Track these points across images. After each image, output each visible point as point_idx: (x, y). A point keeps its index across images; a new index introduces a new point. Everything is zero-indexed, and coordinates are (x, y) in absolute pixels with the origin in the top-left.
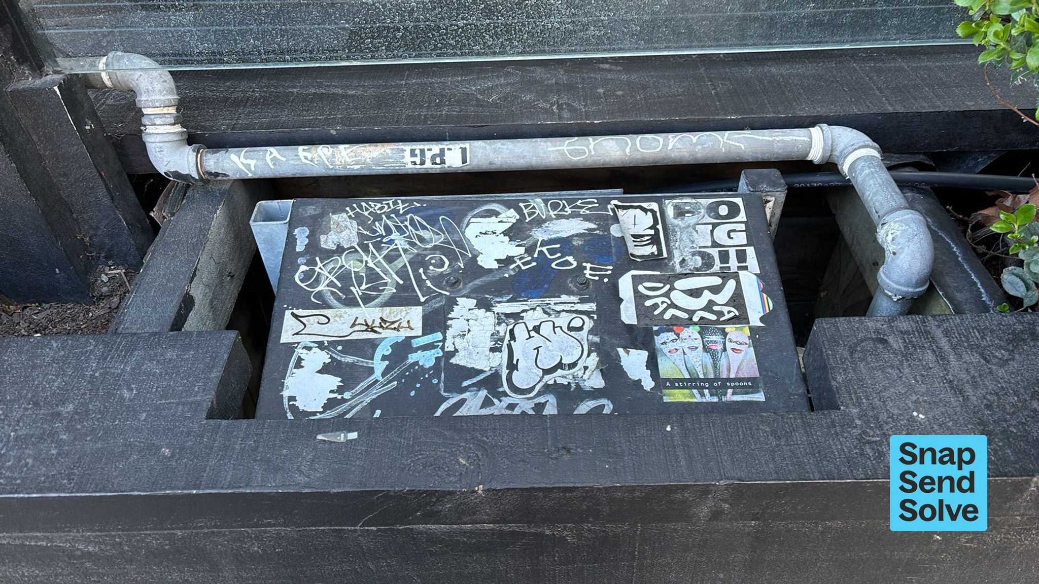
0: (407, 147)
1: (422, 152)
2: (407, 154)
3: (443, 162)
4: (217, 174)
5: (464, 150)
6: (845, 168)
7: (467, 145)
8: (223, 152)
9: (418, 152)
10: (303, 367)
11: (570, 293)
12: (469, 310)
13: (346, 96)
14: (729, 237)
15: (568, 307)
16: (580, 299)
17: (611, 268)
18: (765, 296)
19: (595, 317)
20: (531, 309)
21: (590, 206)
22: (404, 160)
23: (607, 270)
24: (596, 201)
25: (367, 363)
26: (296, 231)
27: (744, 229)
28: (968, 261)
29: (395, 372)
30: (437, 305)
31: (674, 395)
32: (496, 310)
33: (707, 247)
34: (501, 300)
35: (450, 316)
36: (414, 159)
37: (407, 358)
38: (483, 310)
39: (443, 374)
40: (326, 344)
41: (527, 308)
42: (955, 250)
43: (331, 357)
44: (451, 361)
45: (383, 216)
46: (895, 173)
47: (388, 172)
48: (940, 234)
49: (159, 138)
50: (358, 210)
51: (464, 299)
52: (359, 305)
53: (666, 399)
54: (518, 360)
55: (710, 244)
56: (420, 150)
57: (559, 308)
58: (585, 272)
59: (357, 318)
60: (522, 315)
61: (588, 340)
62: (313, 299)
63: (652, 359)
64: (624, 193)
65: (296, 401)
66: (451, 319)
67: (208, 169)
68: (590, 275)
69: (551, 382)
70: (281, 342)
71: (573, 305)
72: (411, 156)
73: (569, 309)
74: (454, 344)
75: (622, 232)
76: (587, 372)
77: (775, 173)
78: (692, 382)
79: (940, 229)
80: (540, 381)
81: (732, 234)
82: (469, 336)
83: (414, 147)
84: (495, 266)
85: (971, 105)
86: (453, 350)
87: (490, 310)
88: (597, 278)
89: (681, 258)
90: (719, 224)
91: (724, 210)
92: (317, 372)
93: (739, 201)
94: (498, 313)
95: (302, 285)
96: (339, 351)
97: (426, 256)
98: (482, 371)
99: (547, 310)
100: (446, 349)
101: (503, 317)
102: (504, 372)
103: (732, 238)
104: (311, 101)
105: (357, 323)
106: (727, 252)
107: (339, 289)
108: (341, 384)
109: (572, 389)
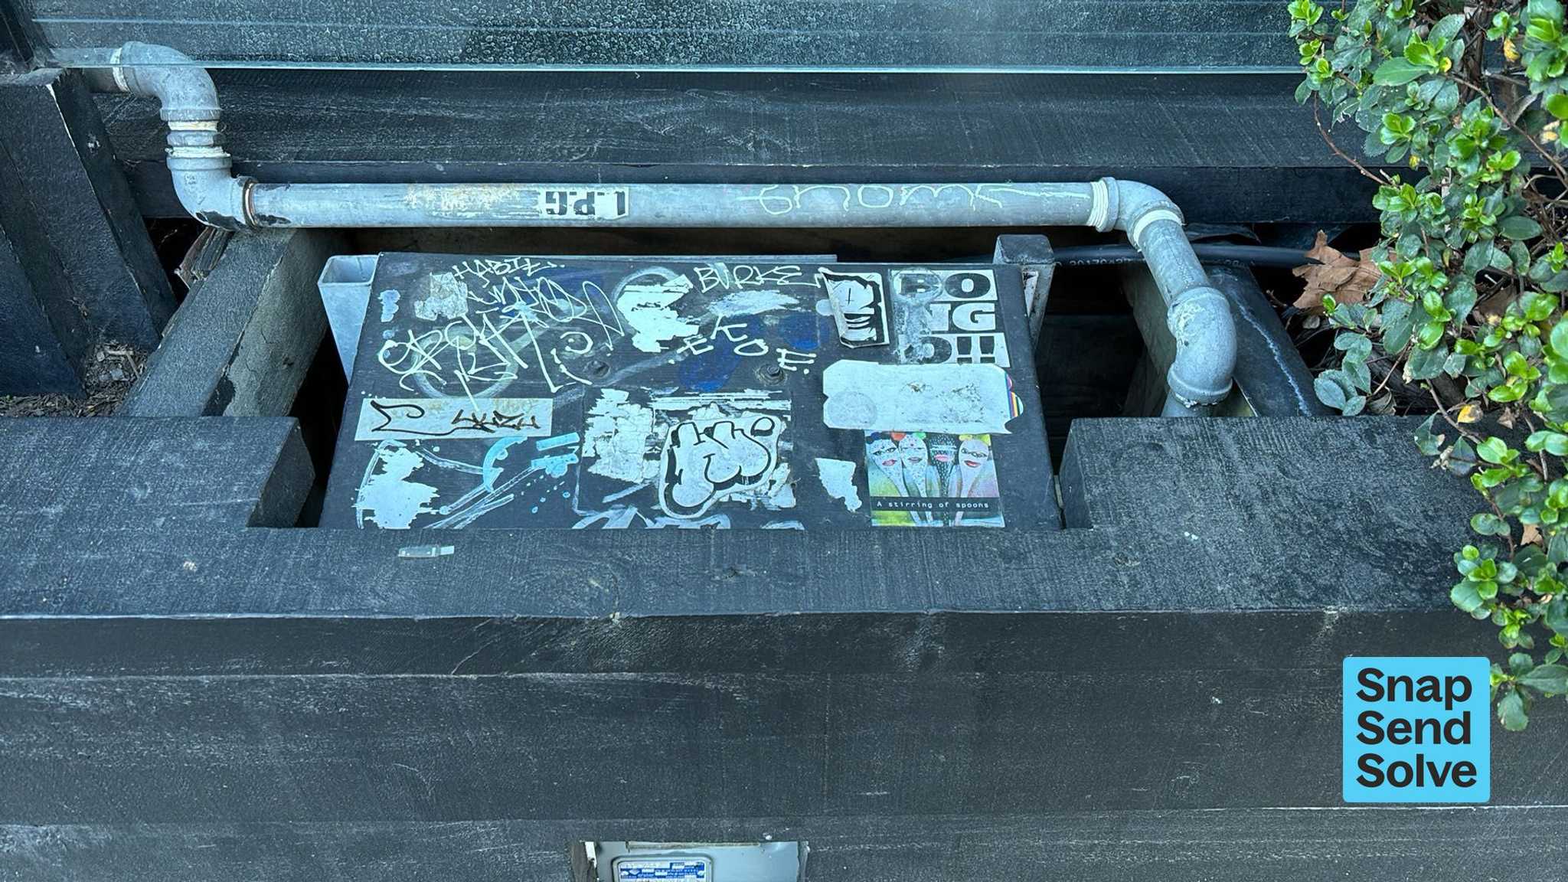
0: (542, 189)
1: (563, 195)
2: (542, 198)
3: (591, 211)
4: (272, 219)
5: (621, 196)
6: (1135, 237)
7: (625, 189)
8: (282, 188)
9: (556, 196)
10: (384, 472)
11: (757, 386)
12: (618, 404)
13: (462, 121)
14: (973, 319)
15: (753, 405)
16: (770, 395)
17: (814, 355)
18: (1014, 395)
19: (789, 418)
20: (703, 406)
21: (790, 275)
22: (537, 207)
23: (808, 359)
24: (798, 269)
25: (474, 469)
26: (382, 294)
27: (993, 310)
28: (1287, 360)
29: (513, 482)
30: (575, 398)
31: (886, 518)
32: (655, 406)
33: (943, 332)
34: (663, 393)
35: (591, 412)
36: (551, 206)
37: (529, 465)
38: (637, 406)
39: (578, 486)
40: (418, 444)
41: (698, 405)
42: (1271, 347)
43: (424, 461)
44: (589, 470)
45: (504, 278)
46: (1200, 247)
47: (514, 223)
48: (1255, 326)
49: (190, 165)
50: (469, 269)
51: (613, 390)
52: (466, 395)
53: (875, 523)
54: (681, 471)
55: (947, 329)
56: (560, 193)
57: (741, 405)
58: (779, 360)
59: (462, 411)
60: (689, 413)
61: (777, 447)
62: (402, 385)
63: (861, 472)
64: (838, 261)
65: (373, 515)
66: (593, 416)
67: (260, 211)
68: (786, 364)
69: (725, 499)
70: (356, 439)
71: (760, 402)
72: (547, 202)
73: (754, 407)
74: (594, 448)
75: (831, 309)
76: (773, 487)
77: (1042, 240)
78: (910, 502)
79: (1254, 321)
80: (710, 497)
81: (977, 317)
82: (615, 439)
83: (551, 190)
84: (657, 348)
85: (1305, 160)
86: (594, 455)
87: (647, 406)
88: (794, 369)
89: (908, 346)
90: (961, 303)
91: (968, 286)
92: (404, 479)
93: (989, 274)
94: (657, 411)
95: (388, 366)
96: (435, 453)
97: (562, 333)
98: (632, 484)
99: (724, 407)
100: (584, 455)
101: (664, 415)
102: (662, 486)
103: (977, 322)
104: (411, 125)
105: (461, 417)
106: (969, 340)
107: (439, 373)
108: (436, 495)
109: (752, 509)
